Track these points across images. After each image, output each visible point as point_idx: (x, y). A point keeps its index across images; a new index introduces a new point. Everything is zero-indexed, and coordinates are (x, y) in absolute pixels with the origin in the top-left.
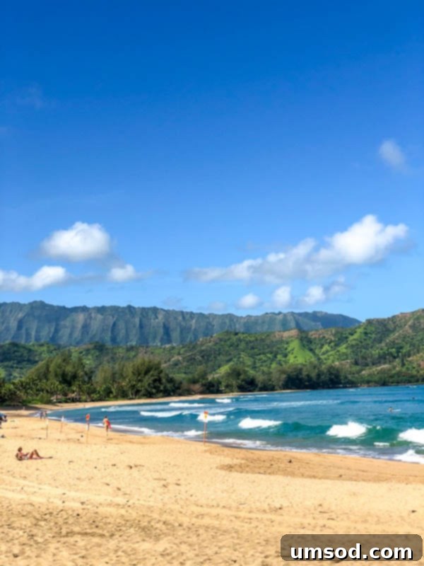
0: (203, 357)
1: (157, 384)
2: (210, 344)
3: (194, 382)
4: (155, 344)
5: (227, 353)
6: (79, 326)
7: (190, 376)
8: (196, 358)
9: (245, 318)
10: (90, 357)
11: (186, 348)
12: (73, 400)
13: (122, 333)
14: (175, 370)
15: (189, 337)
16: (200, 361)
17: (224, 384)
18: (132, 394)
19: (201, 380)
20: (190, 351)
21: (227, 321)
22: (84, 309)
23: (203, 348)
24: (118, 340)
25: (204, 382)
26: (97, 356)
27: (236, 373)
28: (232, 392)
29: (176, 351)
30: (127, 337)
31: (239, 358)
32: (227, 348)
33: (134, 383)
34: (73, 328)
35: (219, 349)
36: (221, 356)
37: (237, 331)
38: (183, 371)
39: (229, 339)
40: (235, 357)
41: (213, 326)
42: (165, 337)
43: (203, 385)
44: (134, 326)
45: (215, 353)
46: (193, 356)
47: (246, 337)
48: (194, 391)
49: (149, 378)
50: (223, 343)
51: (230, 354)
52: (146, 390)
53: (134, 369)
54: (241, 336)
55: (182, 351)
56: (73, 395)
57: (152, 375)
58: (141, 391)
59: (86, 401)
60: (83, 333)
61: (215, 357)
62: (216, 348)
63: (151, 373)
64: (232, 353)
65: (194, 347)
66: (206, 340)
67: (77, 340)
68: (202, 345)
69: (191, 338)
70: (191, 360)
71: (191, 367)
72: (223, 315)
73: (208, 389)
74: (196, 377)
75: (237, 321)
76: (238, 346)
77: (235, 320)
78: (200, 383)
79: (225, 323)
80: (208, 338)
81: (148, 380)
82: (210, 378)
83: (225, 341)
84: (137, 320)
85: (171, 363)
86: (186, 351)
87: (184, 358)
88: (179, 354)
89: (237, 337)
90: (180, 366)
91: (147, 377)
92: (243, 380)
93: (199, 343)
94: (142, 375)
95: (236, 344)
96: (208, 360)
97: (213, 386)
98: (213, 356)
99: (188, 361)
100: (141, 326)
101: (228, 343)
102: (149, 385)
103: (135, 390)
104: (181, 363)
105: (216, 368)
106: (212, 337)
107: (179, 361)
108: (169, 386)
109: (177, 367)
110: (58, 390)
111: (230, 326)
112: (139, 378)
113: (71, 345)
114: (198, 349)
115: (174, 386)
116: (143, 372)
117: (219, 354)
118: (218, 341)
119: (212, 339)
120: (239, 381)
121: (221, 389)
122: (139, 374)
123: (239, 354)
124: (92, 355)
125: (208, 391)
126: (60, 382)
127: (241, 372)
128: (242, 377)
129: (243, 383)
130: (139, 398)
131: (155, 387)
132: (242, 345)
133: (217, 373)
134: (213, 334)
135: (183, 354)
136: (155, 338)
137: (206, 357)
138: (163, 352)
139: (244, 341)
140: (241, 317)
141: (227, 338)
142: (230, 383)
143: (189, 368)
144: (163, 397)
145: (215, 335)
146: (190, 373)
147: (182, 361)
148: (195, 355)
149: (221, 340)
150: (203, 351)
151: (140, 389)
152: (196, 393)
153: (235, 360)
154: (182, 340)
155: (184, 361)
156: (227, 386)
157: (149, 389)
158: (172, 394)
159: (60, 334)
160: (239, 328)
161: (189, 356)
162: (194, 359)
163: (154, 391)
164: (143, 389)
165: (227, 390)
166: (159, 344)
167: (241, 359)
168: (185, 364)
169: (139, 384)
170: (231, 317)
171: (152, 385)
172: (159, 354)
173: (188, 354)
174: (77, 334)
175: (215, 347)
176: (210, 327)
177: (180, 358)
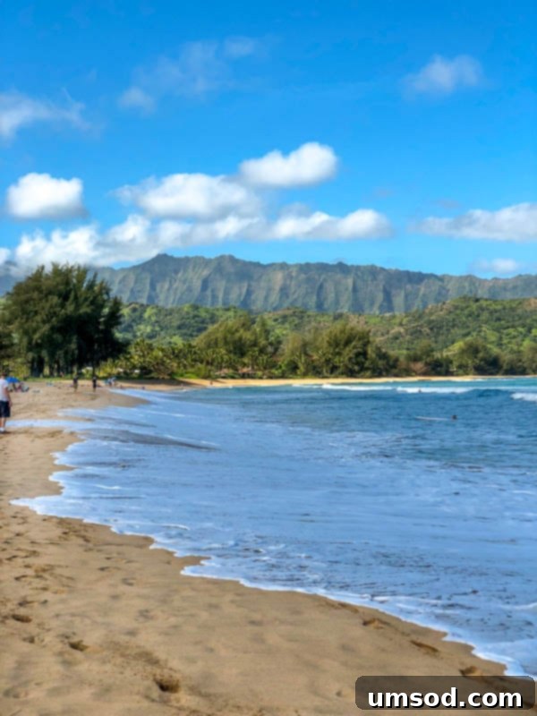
0: (431, 329)
1: (361, 359)
2: (441, 313)
3: (416, 359)
4: (372, 312)
5: (465, 325)
6: (277, 288)
7: (412, 353)
8: (423, 330)
9: (490, 281)
10: (287, 325)
11: (410, 318)
12: (244, 376)
13: (331, 297)
14: (394, 345)
15: (416, 304)
16: (428, 335)
17: (456, 363)
18: (327, 372)
19: (424, 357)
20: (416, 320)
21: (466, 284)
22: (283, 266)
23: (433, 318)
24: (326, 306)
25: (428, 360)
26: (296, 325)
27: (473, 350)
28: (467, 374)
29: (397, 321)
30: (337, 302)
31: (480, 331)
32: (464, 319)
33: (330, 356)
34: (270, 290)
35: (454, 320)
36: (456, 329)
37: (478, 297)
38: (405, 346)
39: (467, 307)
40: (474, 330)
41: (448, 291)
42: (385, 304)
43: (427, 364)
44: (347, 289)
45: (447, 325)
46: (419, 328)
47: (491, 305)
48: (414, 371)
49: (350, 351)
50: (458, 312)
51: (468, 327)
52: (346, 366)
53: (330, 338)
54: (484, 303)
55: (404, 322)
56: (245, 370)
57: (355, 347)
58: (339, 367)
59: (261, 378)
60: (281, 298)
61: (448, 330)
62: (450, 317)
63: (354, 343)
64: (471, 325)
65: (420, 317)
66: (437, 307)
67: (274, 305)
68: (431, 314)
69: (418, 306)
70: (416, 333)
71: (416, 342)
72: (461, 277)
73: (433, 369)
74: (419, 353)
75: (480, 285)
76: (478, 316)
77: (477, 284)
78: (424, 361)
79: (464, 287)
80: (440, 304)
81: (349, 352)
82: (437, 355)
83: (462, 310)
84: (350, 282)
85: (390, 336)
86: (409, 322)
87: (406, 330)
88: (401, 324)
89: (478, 304)
90: (401, 339)
91: (347, 349)
92: (482, 360)
93: (427, 311)
94: (342, 347)
95: (476, 313)
96: (438, 334)
97: (441, 365)
98: (445, 328)
99: (412, 334)
100: (355, 290)
101: (466, 312)
102: (350, 359)
103: (331, 365)
104: (402, 336)
105: (448, 344)
106: (444, 303)
107: (400, 333)
108: (381, 363)
109: (398, 341)
110: (222, 361)
111: (471, 291)
112: (337, 350)
113: (266, 310)
114: (426, 318)
115: (388, 363)
116: (343, 342)
117: (453, 326)
118: (452, 310)
119: (445, 307)
120: (477, 361)
121: (451, 370)
122: (337, 345)
123: (480, 327)
124: (290, 323)
125: (433, 372)
126: (229, 352)
127: (480, 348)
128: (481, 355)
129: (482, 363)
130: (336, 377)
131: (357, 364)
132: (485, 316)
133: (450, 351)
134: (447, 299)
135: (406, 325)
136: (372, 304)
137: (435, 330)
138: (381, 322)
139: (488, 309)
140: (486, 280)
141: (464, 305)
142: (464, 362)
143: (412, 343)
144: (371, 377)
145: (448, 301)
146: (414, 349)
147: (404, 334)
148: (421, 326)
149: (456, 308)
150: (433, 321)
151: (338, 364)
152: (417, 374)
153: (474, 334)
154: (407, 308)
155: (407, 334)
156: (460, 367)
157: (350, 366)
158: (384, 373)
159: (253, 297)
160: (481, 293)
161: (413, 327)
162: (420, 331)
163: (356, 368)
164: (342, 364)
165: (461, 372)
166: (377, 312)
167: (482, 334)
168: (408, 337)
169: (337, 359)
170: (471, 279)
171: (354, 360)
172: (375, 324)
173: (413, 325)
174: (274, 297)
175: (447, 317)
176: (444, 292)
177: (402, 330)
